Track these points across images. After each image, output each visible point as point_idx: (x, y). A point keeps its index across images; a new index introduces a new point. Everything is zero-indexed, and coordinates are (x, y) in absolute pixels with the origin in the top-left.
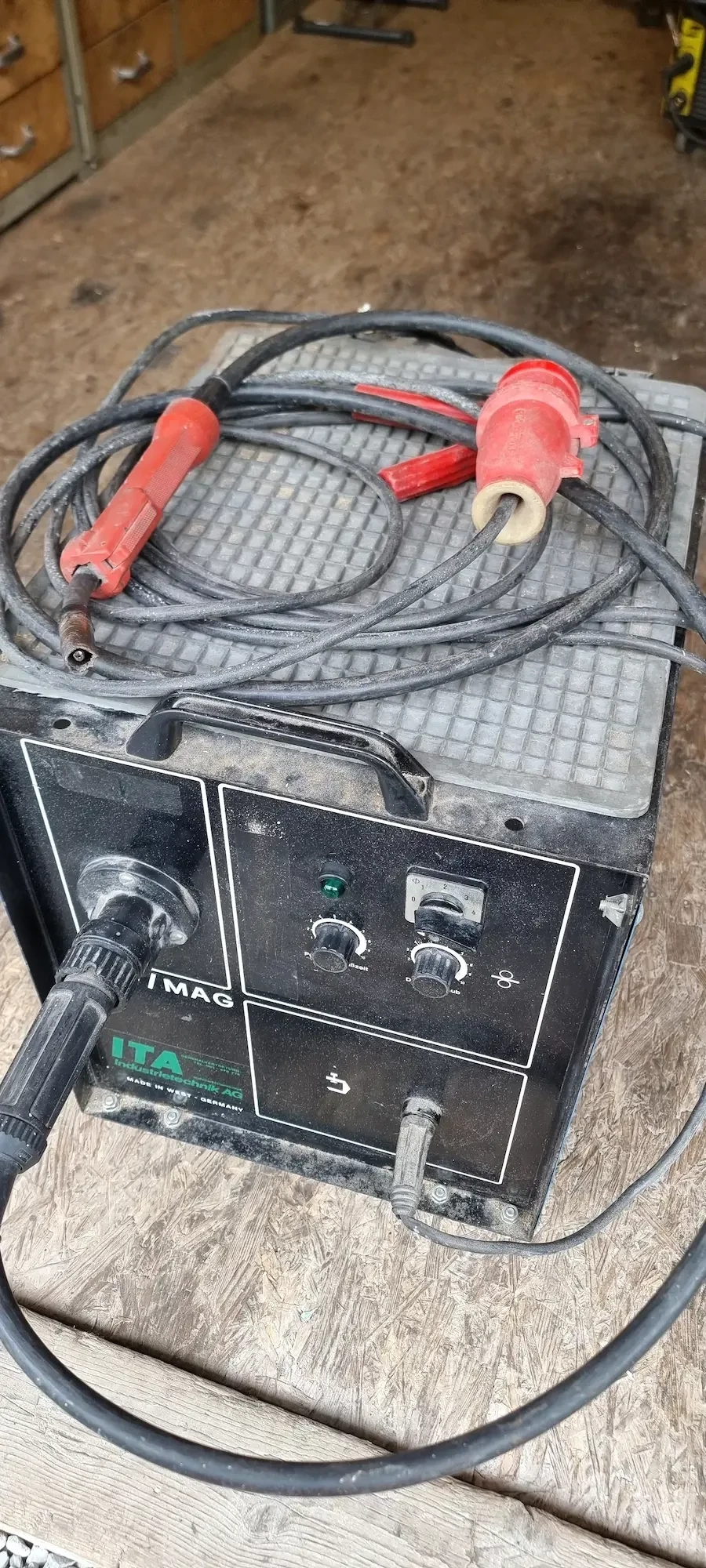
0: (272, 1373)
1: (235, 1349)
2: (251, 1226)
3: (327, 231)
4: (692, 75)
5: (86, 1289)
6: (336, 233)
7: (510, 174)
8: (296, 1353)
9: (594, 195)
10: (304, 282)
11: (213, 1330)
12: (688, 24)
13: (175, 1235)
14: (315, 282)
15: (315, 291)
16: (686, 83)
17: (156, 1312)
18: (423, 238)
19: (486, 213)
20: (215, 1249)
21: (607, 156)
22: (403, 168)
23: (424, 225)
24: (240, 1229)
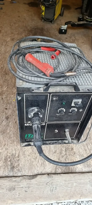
0: (82, 170)
1: (76, 169)
2: (69, 155)
3: (5, 34)
4: (44, 12)
5: (55, 170)
6: (6, 34)
7: (24, 25)
8: (82, 167)
9: (36, 27)
10: (6, 41)
11: (72, 168)
12: (42, 6)
13: (62, 160)
14: (7, 41)
15: (8, 42)
16: (43, 14)
17: (65, 169)
18: (18, 34)
19: (24, 30)
20: (67, 159)
21: (35, 23)
22: (10, 25)
23: (17, 32)
24: (68, 156)
